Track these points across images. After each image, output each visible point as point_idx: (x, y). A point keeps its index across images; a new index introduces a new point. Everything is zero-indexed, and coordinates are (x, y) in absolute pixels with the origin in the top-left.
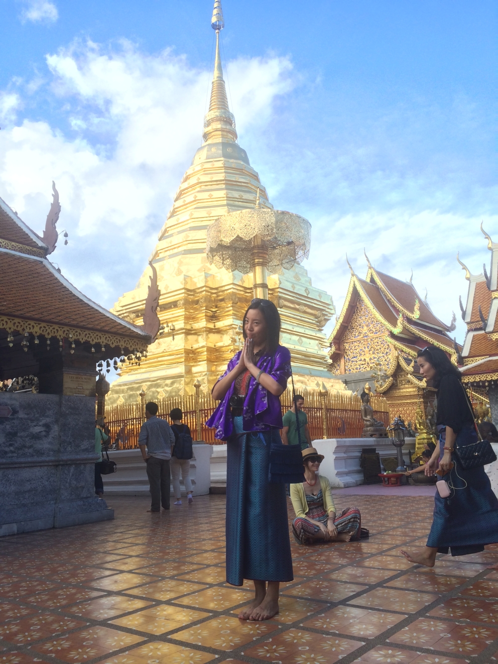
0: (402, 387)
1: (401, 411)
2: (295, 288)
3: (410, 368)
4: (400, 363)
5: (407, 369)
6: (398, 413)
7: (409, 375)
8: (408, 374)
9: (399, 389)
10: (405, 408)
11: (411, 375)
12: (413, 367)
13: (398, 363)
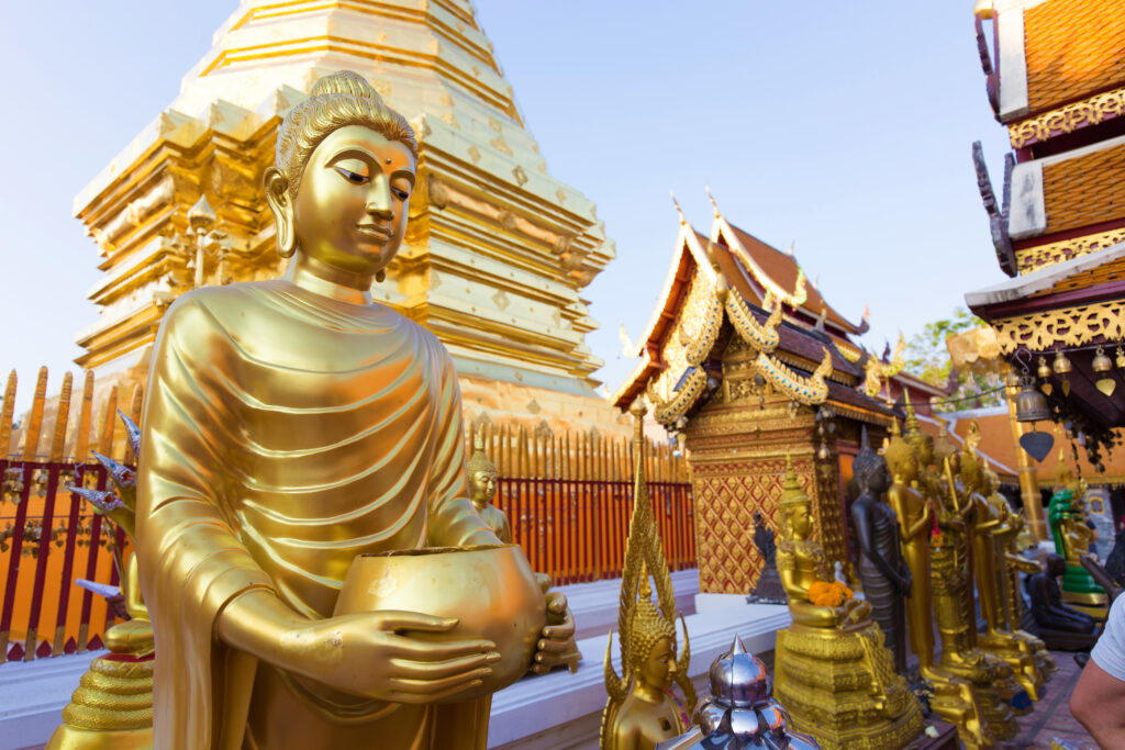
0: (740, 402)
1: (735, 489)
2: (479, 156)
3: (767, 335)
4: (733, 319)
5: (757, 334)
6: (724, 493)
7: (763, 357)
8: (758, 353)
9: (729, 409)
10: (748, 480)
11: (769, 356)
12: (776, 327)
13: (726, 316)
